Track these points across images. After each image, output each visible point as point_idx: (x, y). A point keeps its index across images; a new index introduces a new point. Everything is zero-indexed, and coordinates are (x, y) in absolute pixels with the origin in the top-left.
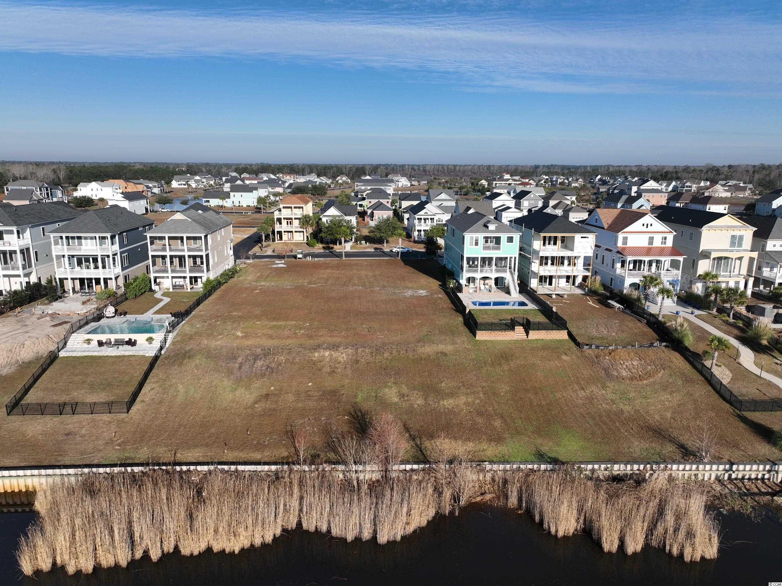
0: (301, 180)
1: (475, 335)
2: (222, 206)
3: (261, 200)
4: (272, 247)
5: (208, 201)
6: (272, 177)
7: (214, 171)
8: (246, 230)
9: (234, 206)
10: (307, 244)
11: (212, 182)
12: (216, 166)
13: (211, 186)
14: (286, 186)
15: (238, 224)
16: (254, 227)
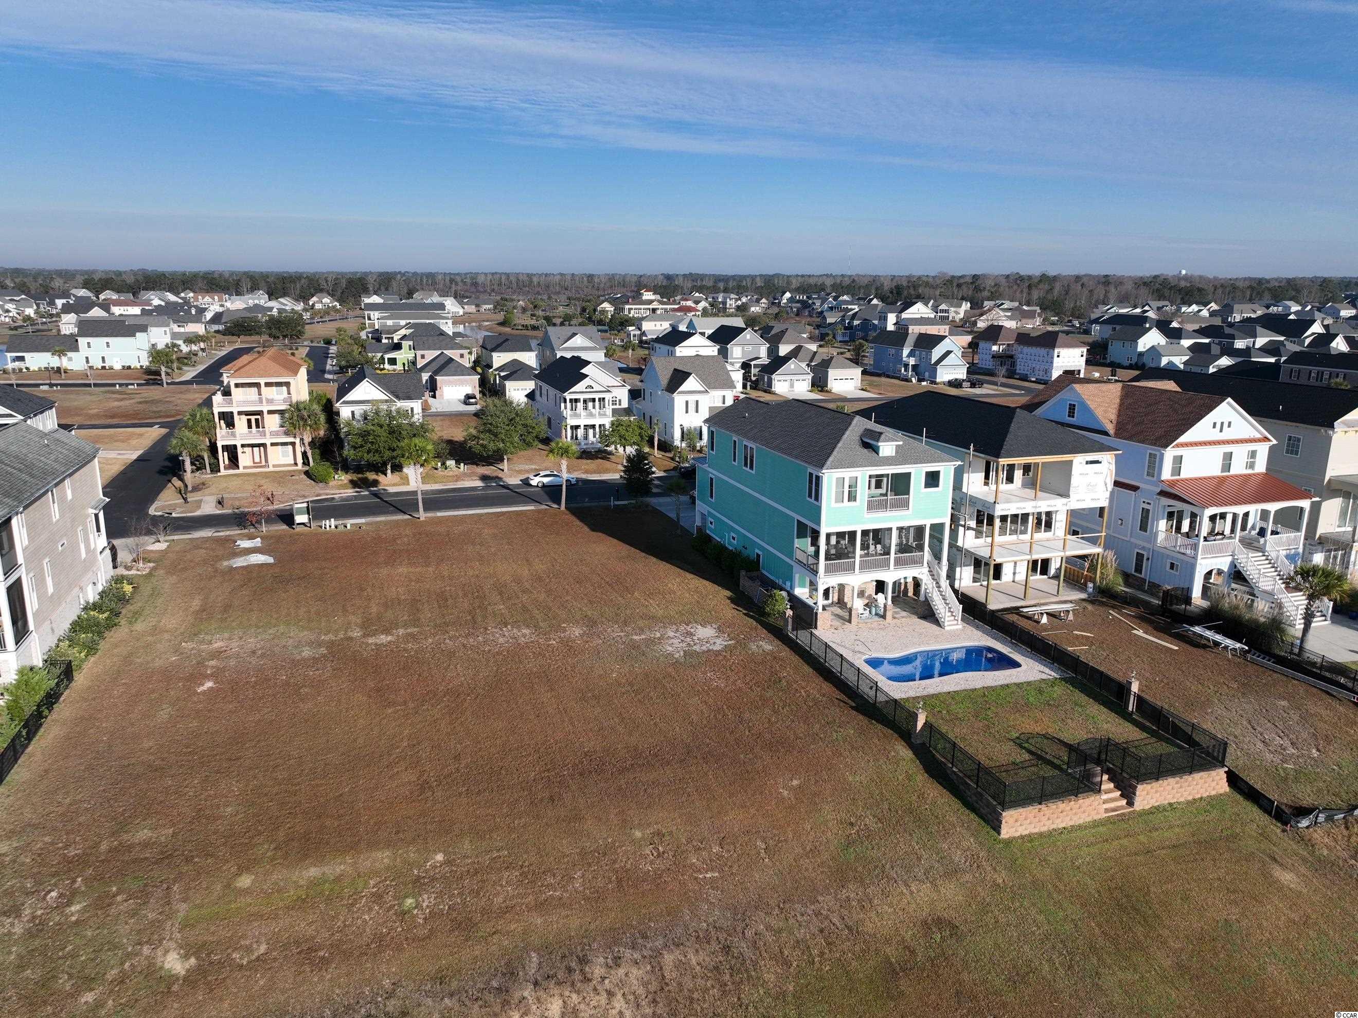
0: (236, 304)
1: (996, 826)
2: (59, 369)
3: (156, 354)
4: (213, 489)
5: (22, 359)
6: (172, 297)
7: (33, 287)
8: (130, 437)
9: (91, 368)
10: (307, 473)
11: (30, 312)
12: (37, 274)
13: (28, 318)
14: (208, 318)
15: (106, 416)
16: (151, 425)
